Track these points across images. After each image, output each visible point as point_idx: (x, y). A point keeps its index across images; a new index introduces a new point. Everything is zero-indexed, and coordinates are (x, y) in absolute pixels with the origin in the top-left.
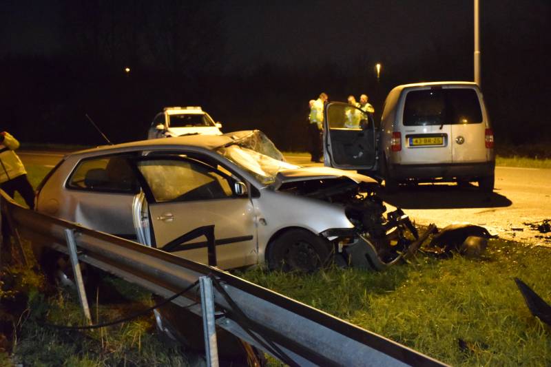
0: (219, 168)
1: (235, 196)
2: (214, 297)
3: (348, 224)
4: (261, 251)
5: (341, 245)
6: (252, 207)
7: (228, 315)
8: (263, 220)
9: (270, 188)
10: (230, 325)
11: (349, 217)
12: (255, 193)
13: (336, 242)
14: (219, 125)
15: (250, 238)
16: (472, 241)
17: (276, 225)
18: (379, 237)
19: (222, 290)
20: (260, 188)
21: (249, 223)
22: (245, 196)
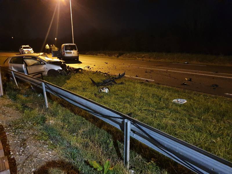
0: (37, 59)
1: (41, 64)
2: (45, 86)
3: (61, 69)
4: (47, 73)
5: (60, 72)
6: (44, 66)
7: (48, 89)
8: (47, 68)
9: (47, 63)
10: (48, 91)
11: (61, 67)
12: (45, 64)
13: (59, 71)
14: (32, 49)
15: (45, 71)
16: (80, 70)
17: (49, 69)
18: (66, 70)
19: (46, 85)
20: (46, 63)
21: (44, 69)
22: (43, 64)
